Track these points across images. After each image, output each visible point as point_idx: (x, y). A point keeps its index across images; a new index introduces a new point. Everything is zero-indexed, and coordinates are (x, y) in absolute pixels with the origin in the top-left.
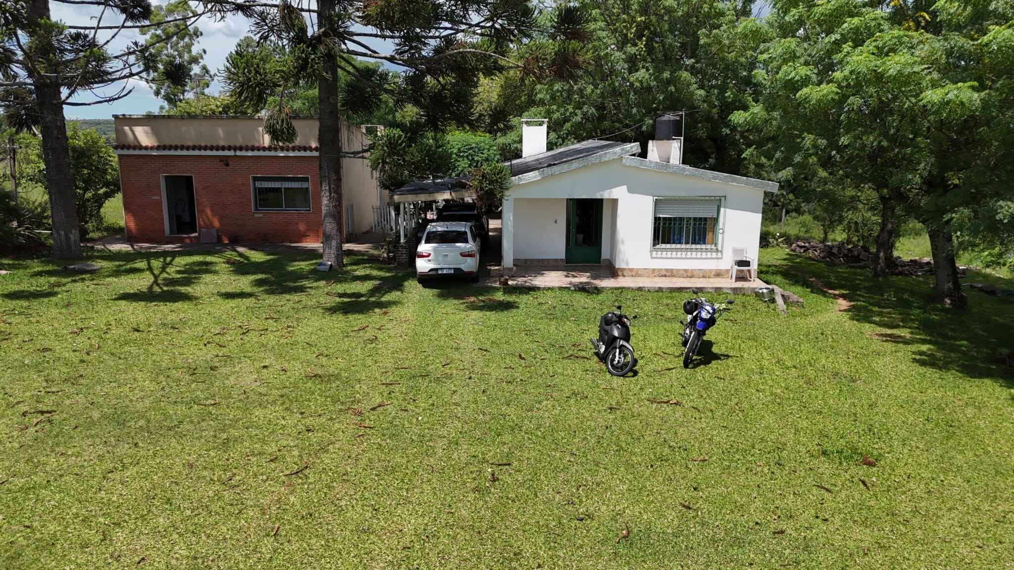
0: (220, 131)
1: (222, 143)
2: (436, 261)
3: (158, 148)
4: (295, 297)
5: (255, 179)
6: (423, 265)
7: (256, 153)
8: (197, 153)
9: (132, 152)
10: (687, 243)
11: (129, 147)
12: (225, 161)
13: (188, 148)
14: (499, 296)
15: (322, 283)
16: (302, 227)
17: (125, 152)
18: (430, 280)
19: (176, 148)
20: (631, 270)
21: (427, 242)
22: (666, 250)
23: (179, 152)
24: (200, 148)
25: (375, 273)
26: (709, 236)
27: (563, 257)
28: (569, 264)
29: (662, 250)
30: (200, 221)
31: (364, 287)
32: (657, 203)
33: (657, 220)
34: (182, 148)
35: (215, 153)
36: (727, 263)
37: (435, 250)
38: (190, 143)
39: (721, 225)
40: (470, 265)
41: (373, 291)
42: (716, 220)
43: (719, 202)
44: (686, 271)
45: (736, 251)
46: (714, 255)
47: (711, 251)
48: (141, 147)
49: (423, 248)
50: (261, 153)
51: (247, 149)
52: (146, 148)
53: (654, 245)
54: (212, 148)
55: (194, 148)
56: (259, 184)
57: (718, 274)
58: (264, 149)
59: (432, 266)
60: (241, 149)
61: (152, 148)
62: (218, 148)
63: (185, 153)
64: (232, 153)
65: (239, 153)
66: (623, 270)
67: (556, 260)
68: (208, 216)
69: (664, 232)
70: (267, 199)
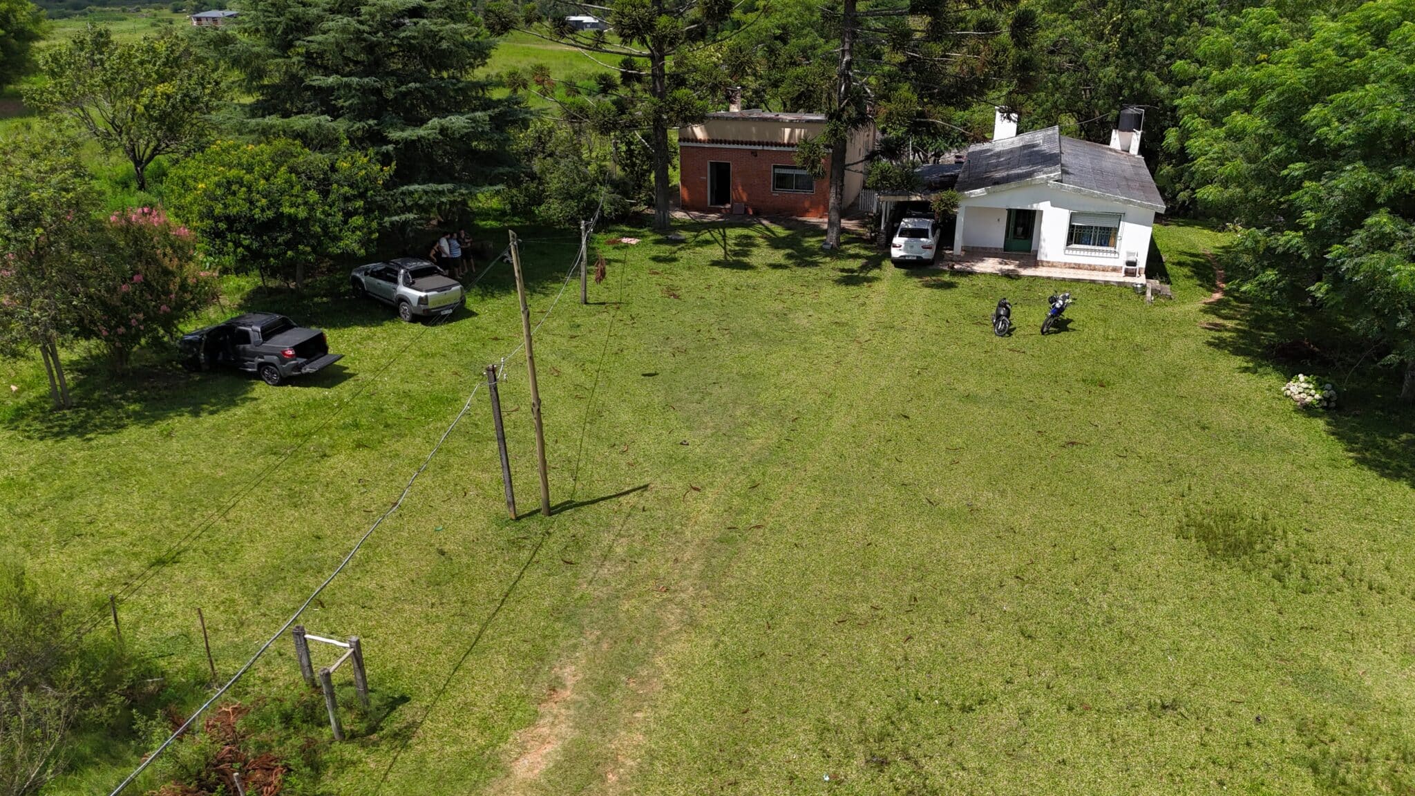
0: (754, 129)
1: (755, 139)
2: (905, 250)
3: (710, 141)
4: (814, 270)
5: (775, 167)
6: (896, 253)
7: (778, 148)
8: (735, 146)
9: (691, 144)
10: (1094, 244)
11: (688, 140)
12: (754, 153)
13: (729, 143)
14: (946, 278)
15: (828, 259)
16: (807, 204)
17: (686, 144)
18: (899, 263)
19: (721, 142)
20: (1048, 262)
21: (900, 236)
22: (1076, 249)
23: (723, 146)
24: (738, 143)
25: (862, 252)
26: (1112, 240)
27: (1002, 246)
28: (1005, 253)
29: (1073, 249)
30: (733, 195)
31: (855, 264)
32: (1072, 216)
33: (1071, 227)
34: (725, 142)
35: (748, 147)
36: (1121, 262)
37: (906, 243)
38: (731, 139)
39: (1119, 234)
40: (928, 255)
41: (863, 268)
42: (1117, 230)
43: (1120, 217)
44: (1090, 265)
45: (1129, 254)
46: (1113, 255)
47: (1111, 252)
48: (697, 141)
49: (897, 240)
50: (782, 149)
51: (772, 144)
52: (700, 141)
53: (1068, 244)
54: (746, 143)
55: (734, 142)
56: (777, 171)
57: (1115, 270)
58: (784, 145)
59: (903, 253)
60: (767, 144)
61: (704, 142)
62: (751, 143)
63: (727, 146)
64: (760, 148)
65: (766, 148)
66: (1042, 261)
67: (996, 249)
68: (739, 192)
69: (1076, 236)
70: (781, 181)
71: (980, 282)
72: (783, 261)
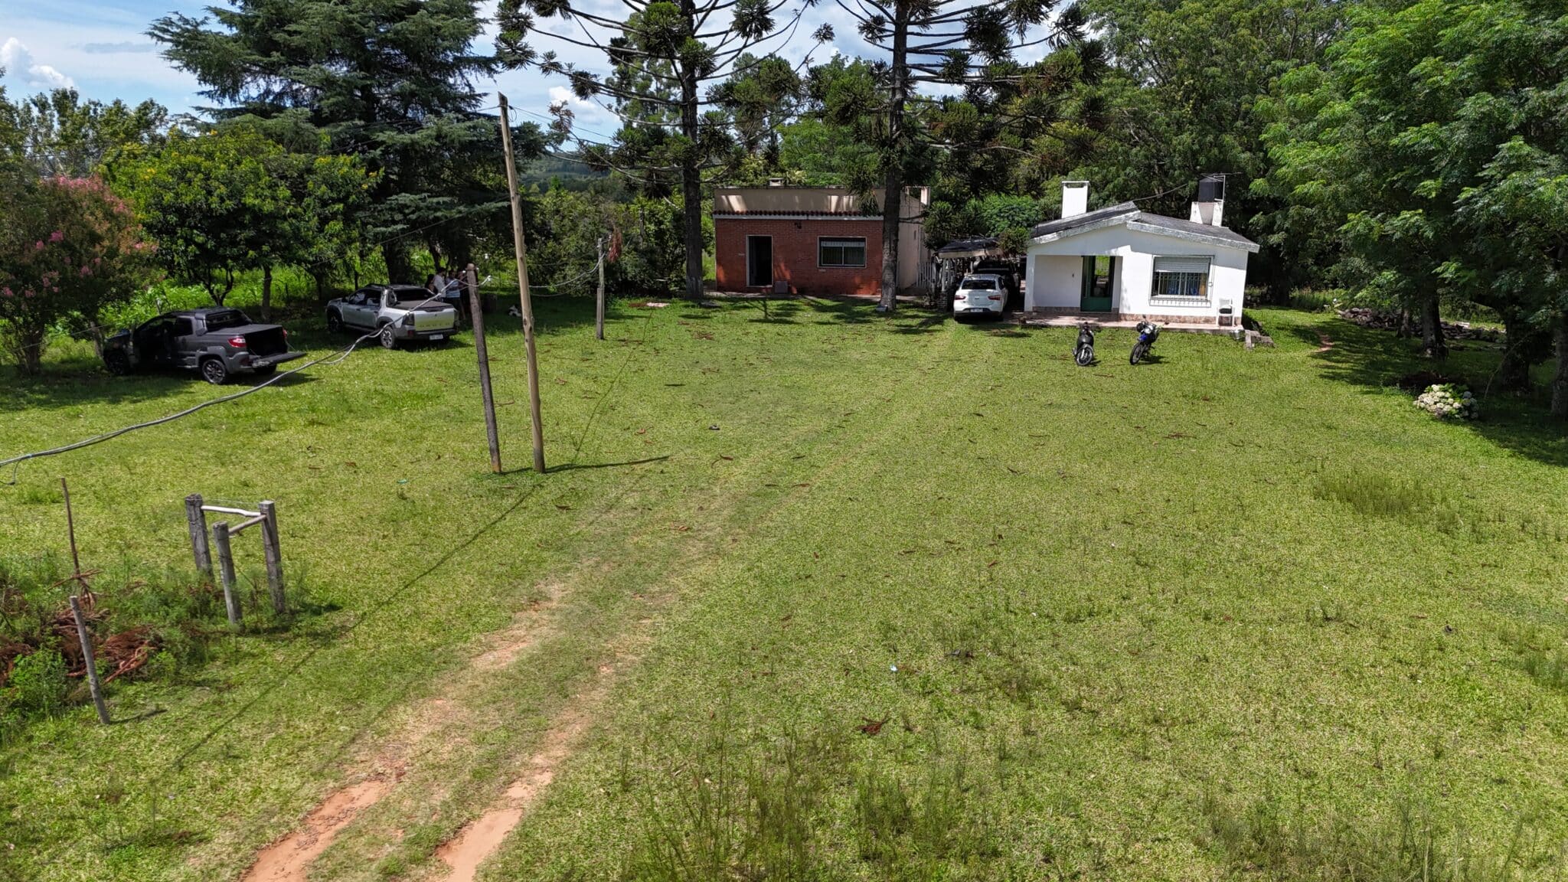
0: (797, 199)
1: (797, 209)
2: (970, 301)
3: (747, 213)
4: (868, 325)
5: (821, 240)
6: (959, 306)
7: (825, 218)
8: (777, 217)
9: (727, 217)
10: (1182, 294)
11: (724, 213)
12: (798, 224)
13: (770, 214)
14: (1018, 330)
15: (883, 319)
16: (857, 280)
17: (722, 217)
18: (964, 318)
19: (761, 213)
20: (1132, 315)
21: (964, 288)
22: (1163, 299)
23: (763, 217)
24: (779, 213)
25: (921, 314)
26: (1202, 289)
27: (1079, 305)
28: (1084, 310)
29: (1159, 299)
30: (775, 273)
31: (915, 322)
32: (1156, 260)
33: (1156, 275)
34: (766, 213)
35: (791, 217)
36: (1214, 313)
37: (969, 294)
38: (771, 210)
39: (1210, 279)
40: (996, 306)
41: (922, 324)
42: (1207, 275)
43: (1209, 260)
44: (1179, 317)
45: (1222, 301)
46: (1204, 304)
47: (1202, 301)
48: (734, 213)
49: (960, 292)
50: (829, 218)
51: (817, 214)
52: (738, 213)
53: (1153, 294)
54: (789, 214)
55: (775, 213)
56: (824, 244)
57: (1207, 321)
58: (831, 214)
59: (967, 306)
60: (812, 214)
61: (742, 213)
62: (794, 213)
63: (768, 217)
64: (804, 218)
65: (810, 218)
66: (1125, 315)
67: (1072, 308)
68: (781, 270)
69: (1162, 285)
70: (830, 256)
71: (1057, 333)
72: (831, 321)
